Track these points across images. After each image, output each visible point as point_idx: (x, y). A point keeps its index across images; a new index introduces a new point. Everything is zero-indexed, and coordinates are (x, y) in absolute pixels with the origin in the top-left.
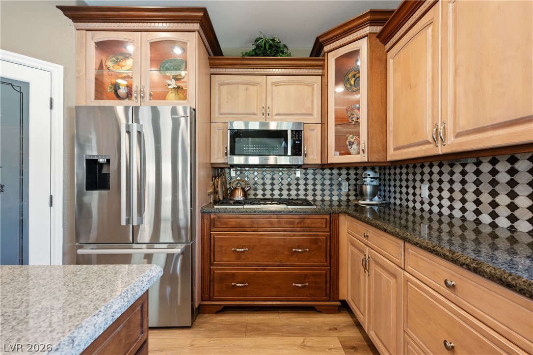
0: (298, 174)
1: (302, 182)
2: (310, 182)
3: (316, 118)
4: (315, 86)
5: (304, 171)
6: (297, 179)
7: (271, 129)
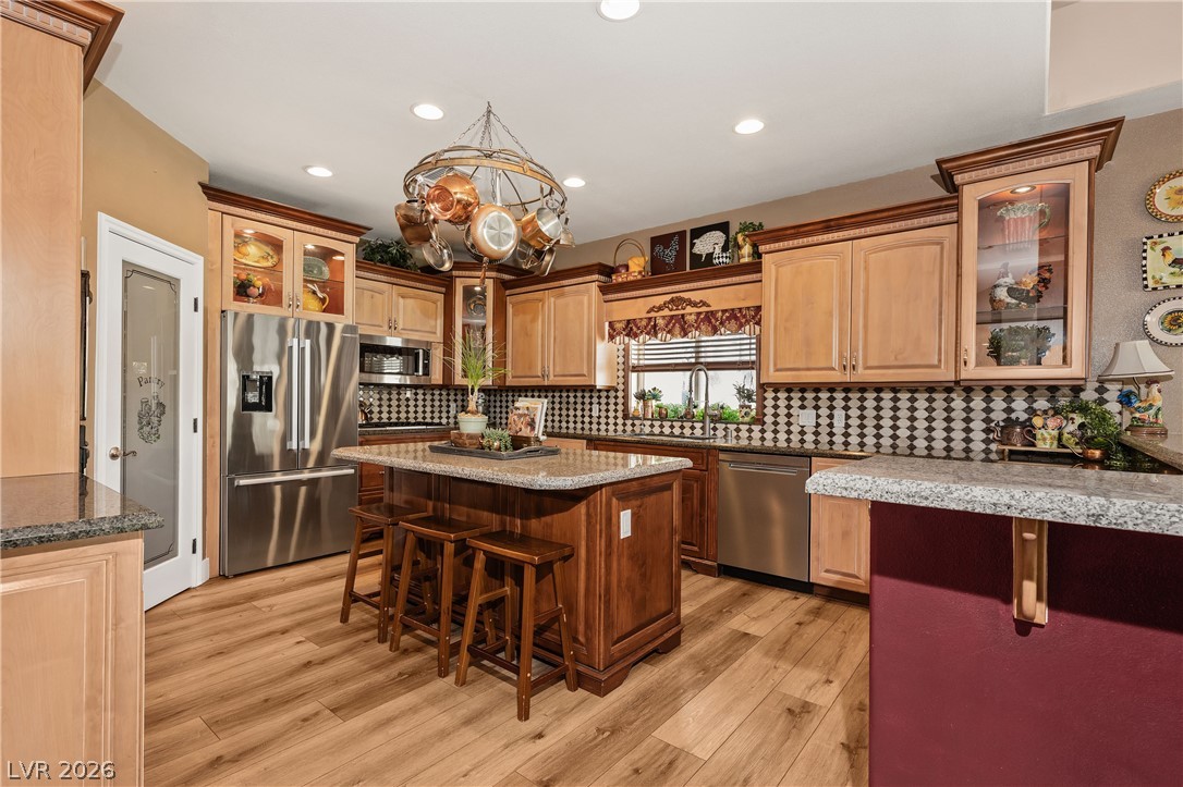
0: (409, 394)
1: (412, 403)
2: (420, 403)
3: (439, 336)
4: (439, 303)
5: (414, 391)
6: (408, 400)
7: (388, 344)
